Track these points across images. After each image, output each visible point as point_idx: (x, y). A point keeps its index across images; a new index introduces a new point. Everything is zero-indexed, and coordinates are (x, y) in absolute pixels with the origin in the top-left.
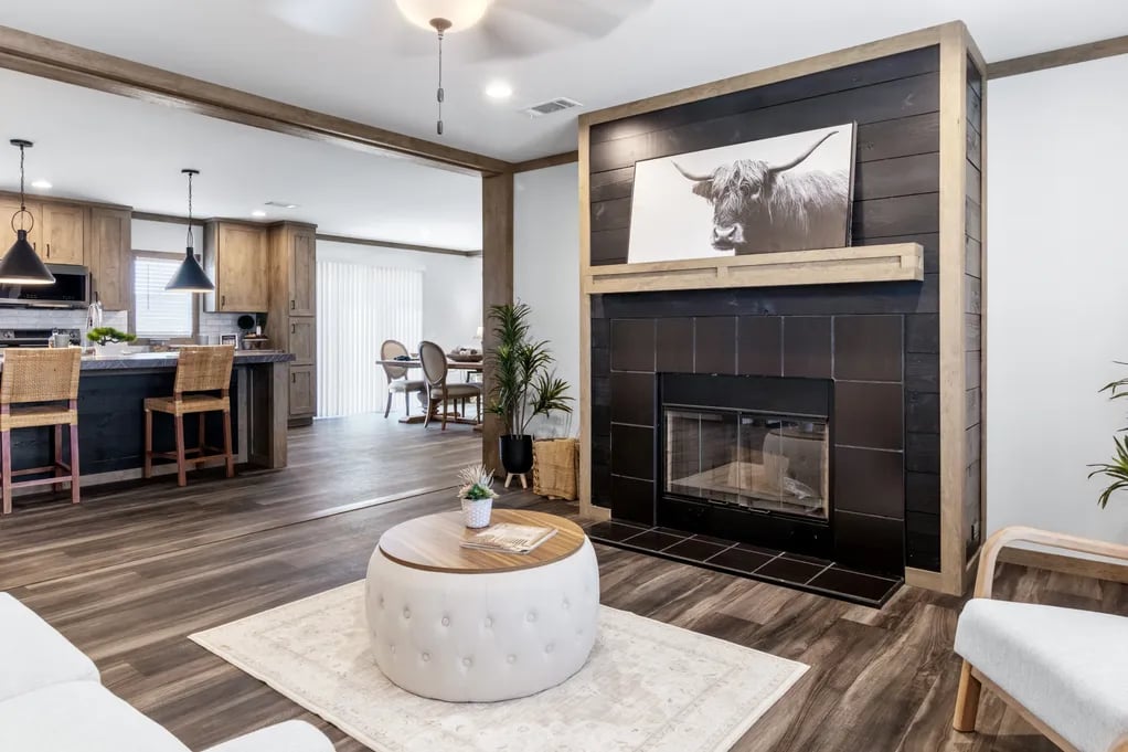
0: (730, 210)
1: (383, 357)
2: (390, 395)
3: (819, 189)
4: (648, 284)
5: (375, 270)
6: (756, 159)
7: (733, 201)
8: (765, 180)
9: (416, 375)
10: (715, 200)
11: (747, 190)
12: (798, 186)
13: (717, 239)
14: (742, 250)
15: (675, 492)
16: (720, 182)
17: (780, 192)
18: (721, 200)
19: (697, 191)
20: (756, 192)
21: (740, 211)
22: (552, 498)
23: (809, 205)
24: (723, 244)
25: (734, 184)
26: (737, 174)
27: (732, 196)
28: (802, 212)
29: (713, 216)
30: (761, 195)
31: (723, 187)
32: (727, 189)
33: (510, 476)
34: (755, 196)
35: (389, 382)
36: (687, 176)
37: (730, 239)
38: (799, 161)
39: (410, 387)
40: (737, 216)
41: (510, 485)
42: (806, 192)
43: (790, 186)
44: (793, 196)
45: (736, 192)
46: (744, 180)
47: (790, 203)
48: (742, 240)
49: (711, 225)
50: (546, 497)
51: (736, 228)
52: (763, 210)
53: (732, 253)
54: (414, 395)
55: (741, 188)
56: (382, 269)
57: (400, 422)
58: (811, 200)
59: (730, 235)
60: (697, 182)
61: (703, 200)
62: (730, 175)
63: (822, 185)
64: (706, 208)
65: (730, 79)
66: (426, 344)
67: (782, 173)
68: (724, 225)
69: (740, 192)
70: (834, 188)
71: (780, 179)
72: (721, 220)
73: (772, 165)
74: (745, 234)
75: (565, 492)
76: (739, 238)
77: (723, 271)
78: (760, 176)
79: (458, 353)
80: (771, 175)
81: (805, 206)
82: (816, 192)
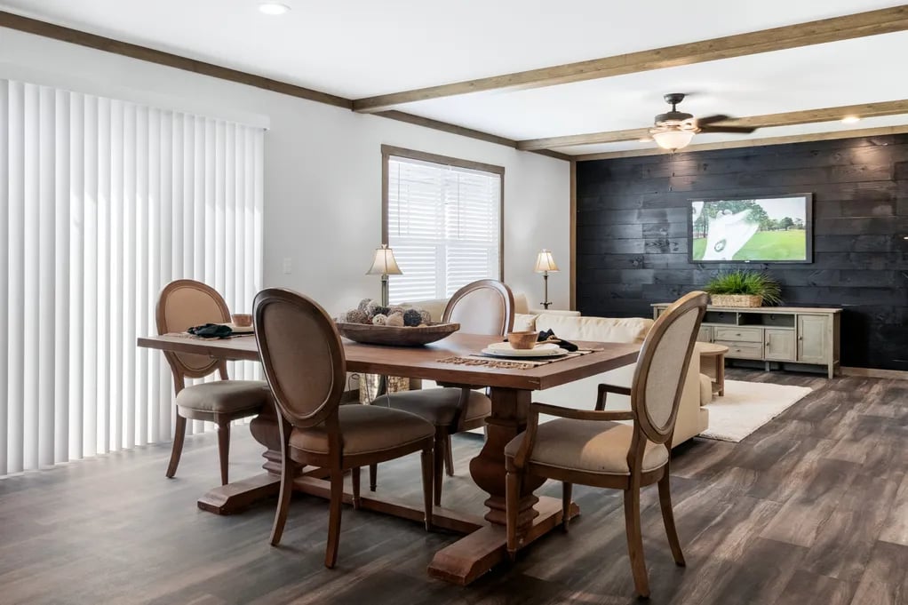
1: (163, 326)
2: (181, 422)
5: (152, 115)
9: (247, 373)
35: (179, 386)
39: (233, 405)
54: (241, 426)
56: (169, 113)
57: (203, 507)
66: (274, 299)
79: (367, 320)
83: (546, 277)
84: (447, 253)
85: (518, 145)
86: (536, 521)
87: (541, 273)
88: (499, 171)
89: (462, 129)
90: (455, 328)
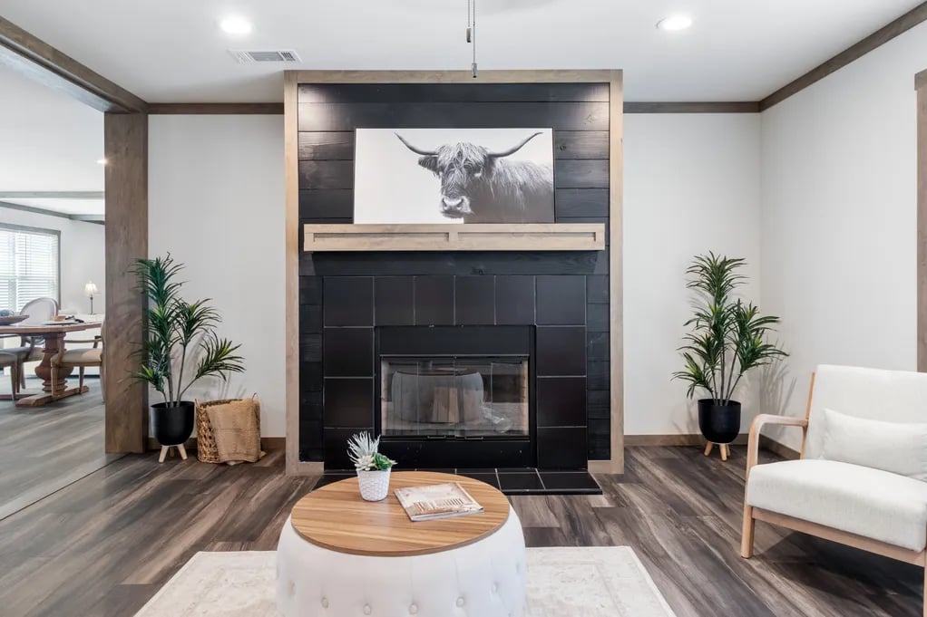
0: (456, 184)
3: (531, 176)
4: (378, 244)
6: (477, 143)
7: (457, 176)
8: (485, 162)
10: (441, 173)
11: (471, 169)
12: (514, 170)
13: (446, 208)
14: (470, 219)
15: (391, 435)
16: (445, 159)
17: (499, 174)
18: (447, 174)
19: (422, 163)
20: (478, 171)
21: (465, 186)
22: (232, 464)
23: (523, 187)
24: (451, 212)
25: (458, 163)
26: (460, 154)
27: (457, 172)
28: (518, 193)
29: (440, 187)
30: (483, 174)
31: (447, 163)
32: (451, 166)
33: (165, 449)
34: (478, 175)
36: (412, 149)
37: (459, 209)
38: (513, 151)
40: (462, 190)
41: (165, 460)
42: (521, 177)
43: (507, 170)
44: (510, 179)
45: (460, 169)
46: (467, 160)
47: (508, 184)
48: (469, 210)
49: (440, 196)
50: (225, 464)
51: (463, 200)
52: (486, 188)
53: (461, 221)
55: (465, 167)
58: (525, 183)
59: (459, 205)
60: (423, 156)
61: (430, 173)
62: (454, 154)
63: (533, 173)
64: (433, 181)
65: (450, 72)
67: (500, 159)
68: (452, 196)
69: (463, 169)
70: (543, 176)
71: (498, 162)
72: (448, 191)
73: (492, 150)
74: (471, 205)
75: (247, 454)
76: (466, 208)
77: (453, 236)
78: (481, 159)
80: (490, 159)
81: (521, 188)
82: (528, 177)
83: (92, 298)
84: (18, 284)
85: (71, 217)
86: (66, 390)
87: (88, 296)
88: (58, 233)
89: (29, 207)
90: (27, 317)
